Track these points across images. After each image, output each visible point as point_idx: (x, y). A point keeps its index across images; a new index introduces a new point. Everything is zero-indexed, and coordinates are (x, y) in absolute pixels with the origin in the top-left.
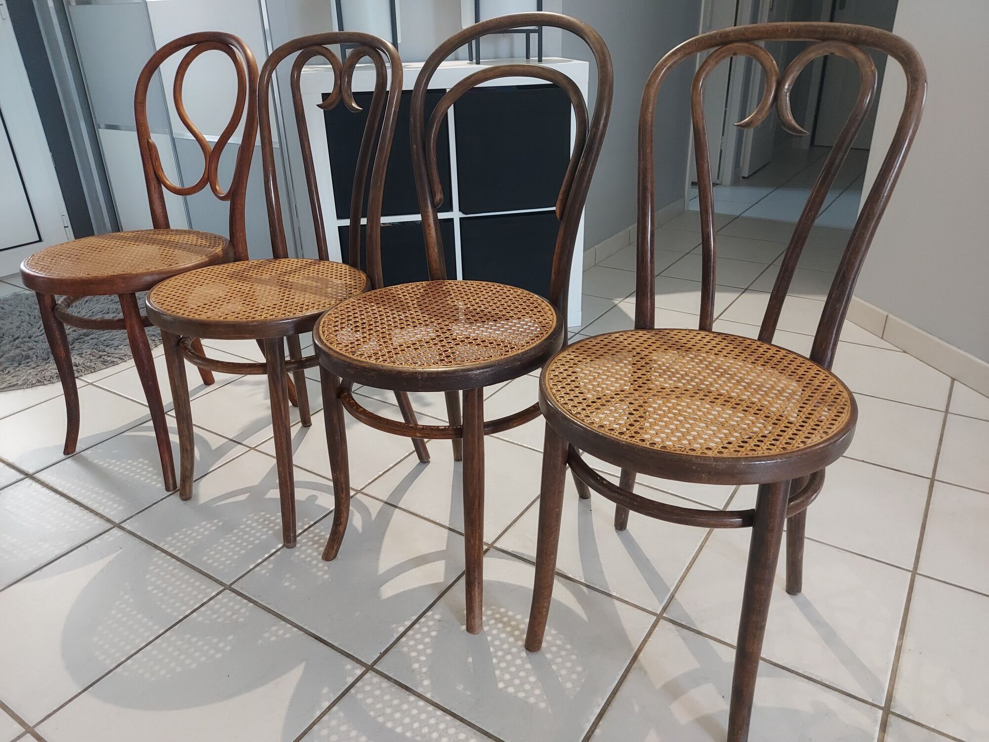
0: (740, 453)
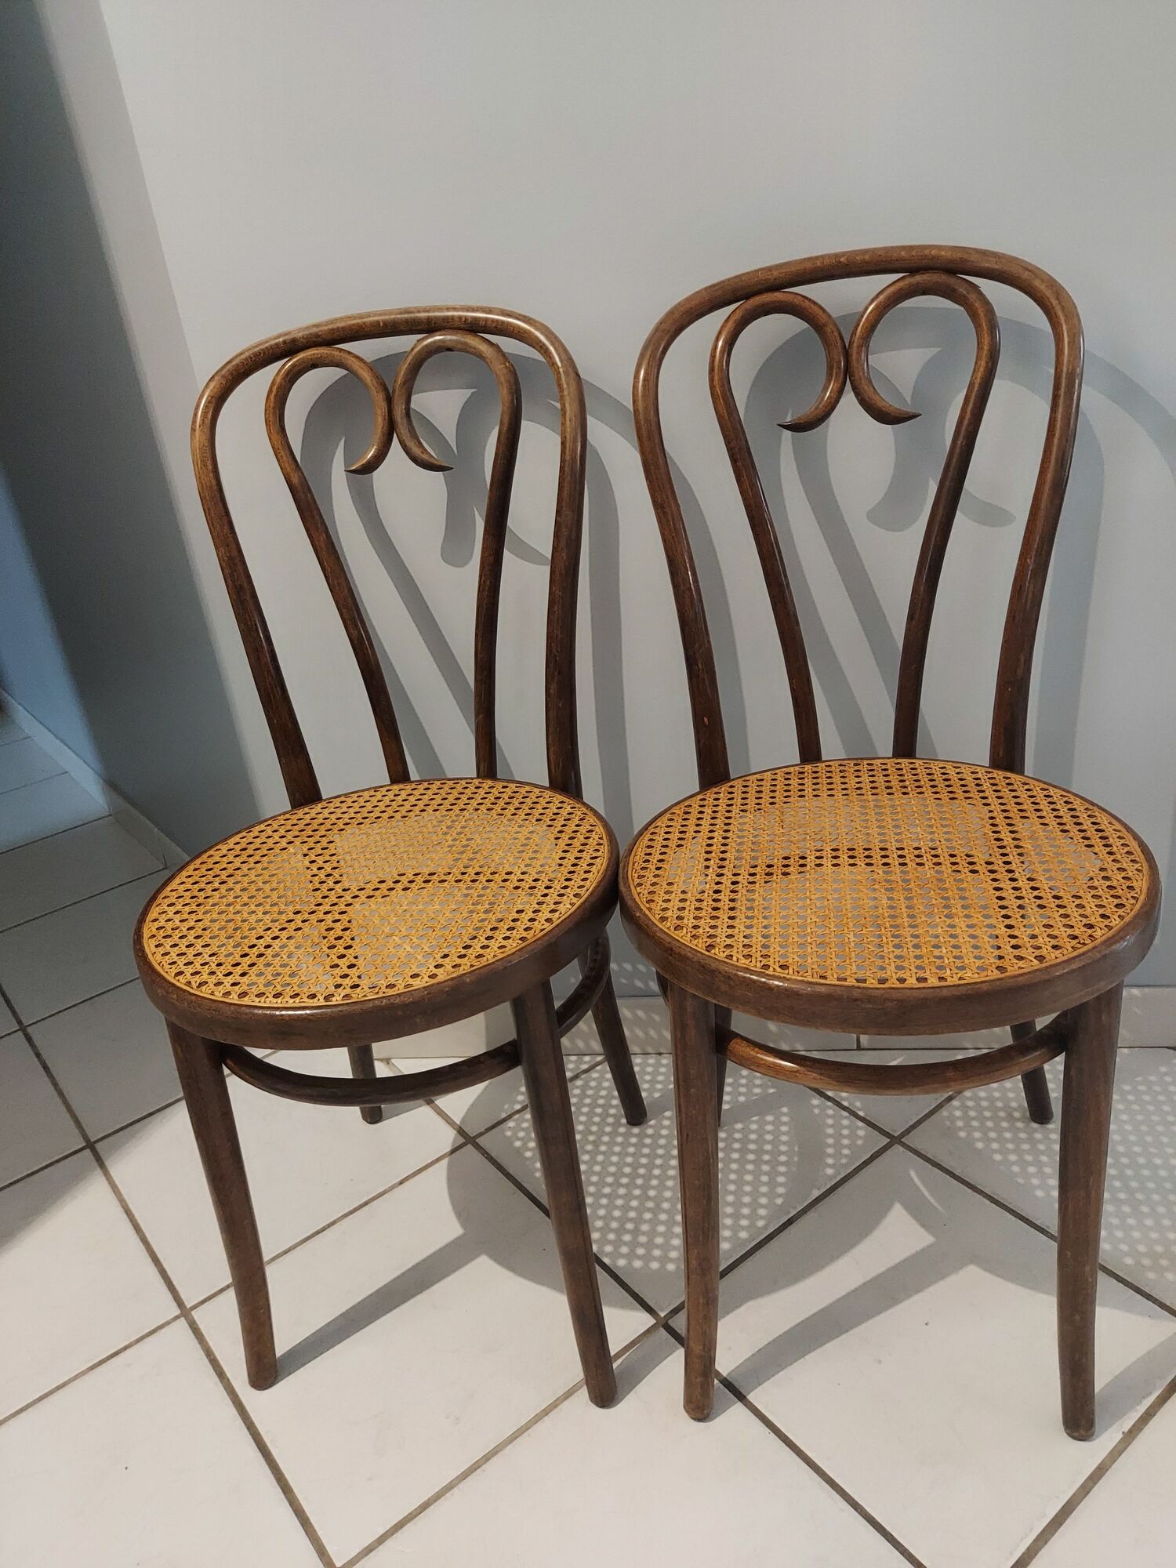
0: (462, 968)
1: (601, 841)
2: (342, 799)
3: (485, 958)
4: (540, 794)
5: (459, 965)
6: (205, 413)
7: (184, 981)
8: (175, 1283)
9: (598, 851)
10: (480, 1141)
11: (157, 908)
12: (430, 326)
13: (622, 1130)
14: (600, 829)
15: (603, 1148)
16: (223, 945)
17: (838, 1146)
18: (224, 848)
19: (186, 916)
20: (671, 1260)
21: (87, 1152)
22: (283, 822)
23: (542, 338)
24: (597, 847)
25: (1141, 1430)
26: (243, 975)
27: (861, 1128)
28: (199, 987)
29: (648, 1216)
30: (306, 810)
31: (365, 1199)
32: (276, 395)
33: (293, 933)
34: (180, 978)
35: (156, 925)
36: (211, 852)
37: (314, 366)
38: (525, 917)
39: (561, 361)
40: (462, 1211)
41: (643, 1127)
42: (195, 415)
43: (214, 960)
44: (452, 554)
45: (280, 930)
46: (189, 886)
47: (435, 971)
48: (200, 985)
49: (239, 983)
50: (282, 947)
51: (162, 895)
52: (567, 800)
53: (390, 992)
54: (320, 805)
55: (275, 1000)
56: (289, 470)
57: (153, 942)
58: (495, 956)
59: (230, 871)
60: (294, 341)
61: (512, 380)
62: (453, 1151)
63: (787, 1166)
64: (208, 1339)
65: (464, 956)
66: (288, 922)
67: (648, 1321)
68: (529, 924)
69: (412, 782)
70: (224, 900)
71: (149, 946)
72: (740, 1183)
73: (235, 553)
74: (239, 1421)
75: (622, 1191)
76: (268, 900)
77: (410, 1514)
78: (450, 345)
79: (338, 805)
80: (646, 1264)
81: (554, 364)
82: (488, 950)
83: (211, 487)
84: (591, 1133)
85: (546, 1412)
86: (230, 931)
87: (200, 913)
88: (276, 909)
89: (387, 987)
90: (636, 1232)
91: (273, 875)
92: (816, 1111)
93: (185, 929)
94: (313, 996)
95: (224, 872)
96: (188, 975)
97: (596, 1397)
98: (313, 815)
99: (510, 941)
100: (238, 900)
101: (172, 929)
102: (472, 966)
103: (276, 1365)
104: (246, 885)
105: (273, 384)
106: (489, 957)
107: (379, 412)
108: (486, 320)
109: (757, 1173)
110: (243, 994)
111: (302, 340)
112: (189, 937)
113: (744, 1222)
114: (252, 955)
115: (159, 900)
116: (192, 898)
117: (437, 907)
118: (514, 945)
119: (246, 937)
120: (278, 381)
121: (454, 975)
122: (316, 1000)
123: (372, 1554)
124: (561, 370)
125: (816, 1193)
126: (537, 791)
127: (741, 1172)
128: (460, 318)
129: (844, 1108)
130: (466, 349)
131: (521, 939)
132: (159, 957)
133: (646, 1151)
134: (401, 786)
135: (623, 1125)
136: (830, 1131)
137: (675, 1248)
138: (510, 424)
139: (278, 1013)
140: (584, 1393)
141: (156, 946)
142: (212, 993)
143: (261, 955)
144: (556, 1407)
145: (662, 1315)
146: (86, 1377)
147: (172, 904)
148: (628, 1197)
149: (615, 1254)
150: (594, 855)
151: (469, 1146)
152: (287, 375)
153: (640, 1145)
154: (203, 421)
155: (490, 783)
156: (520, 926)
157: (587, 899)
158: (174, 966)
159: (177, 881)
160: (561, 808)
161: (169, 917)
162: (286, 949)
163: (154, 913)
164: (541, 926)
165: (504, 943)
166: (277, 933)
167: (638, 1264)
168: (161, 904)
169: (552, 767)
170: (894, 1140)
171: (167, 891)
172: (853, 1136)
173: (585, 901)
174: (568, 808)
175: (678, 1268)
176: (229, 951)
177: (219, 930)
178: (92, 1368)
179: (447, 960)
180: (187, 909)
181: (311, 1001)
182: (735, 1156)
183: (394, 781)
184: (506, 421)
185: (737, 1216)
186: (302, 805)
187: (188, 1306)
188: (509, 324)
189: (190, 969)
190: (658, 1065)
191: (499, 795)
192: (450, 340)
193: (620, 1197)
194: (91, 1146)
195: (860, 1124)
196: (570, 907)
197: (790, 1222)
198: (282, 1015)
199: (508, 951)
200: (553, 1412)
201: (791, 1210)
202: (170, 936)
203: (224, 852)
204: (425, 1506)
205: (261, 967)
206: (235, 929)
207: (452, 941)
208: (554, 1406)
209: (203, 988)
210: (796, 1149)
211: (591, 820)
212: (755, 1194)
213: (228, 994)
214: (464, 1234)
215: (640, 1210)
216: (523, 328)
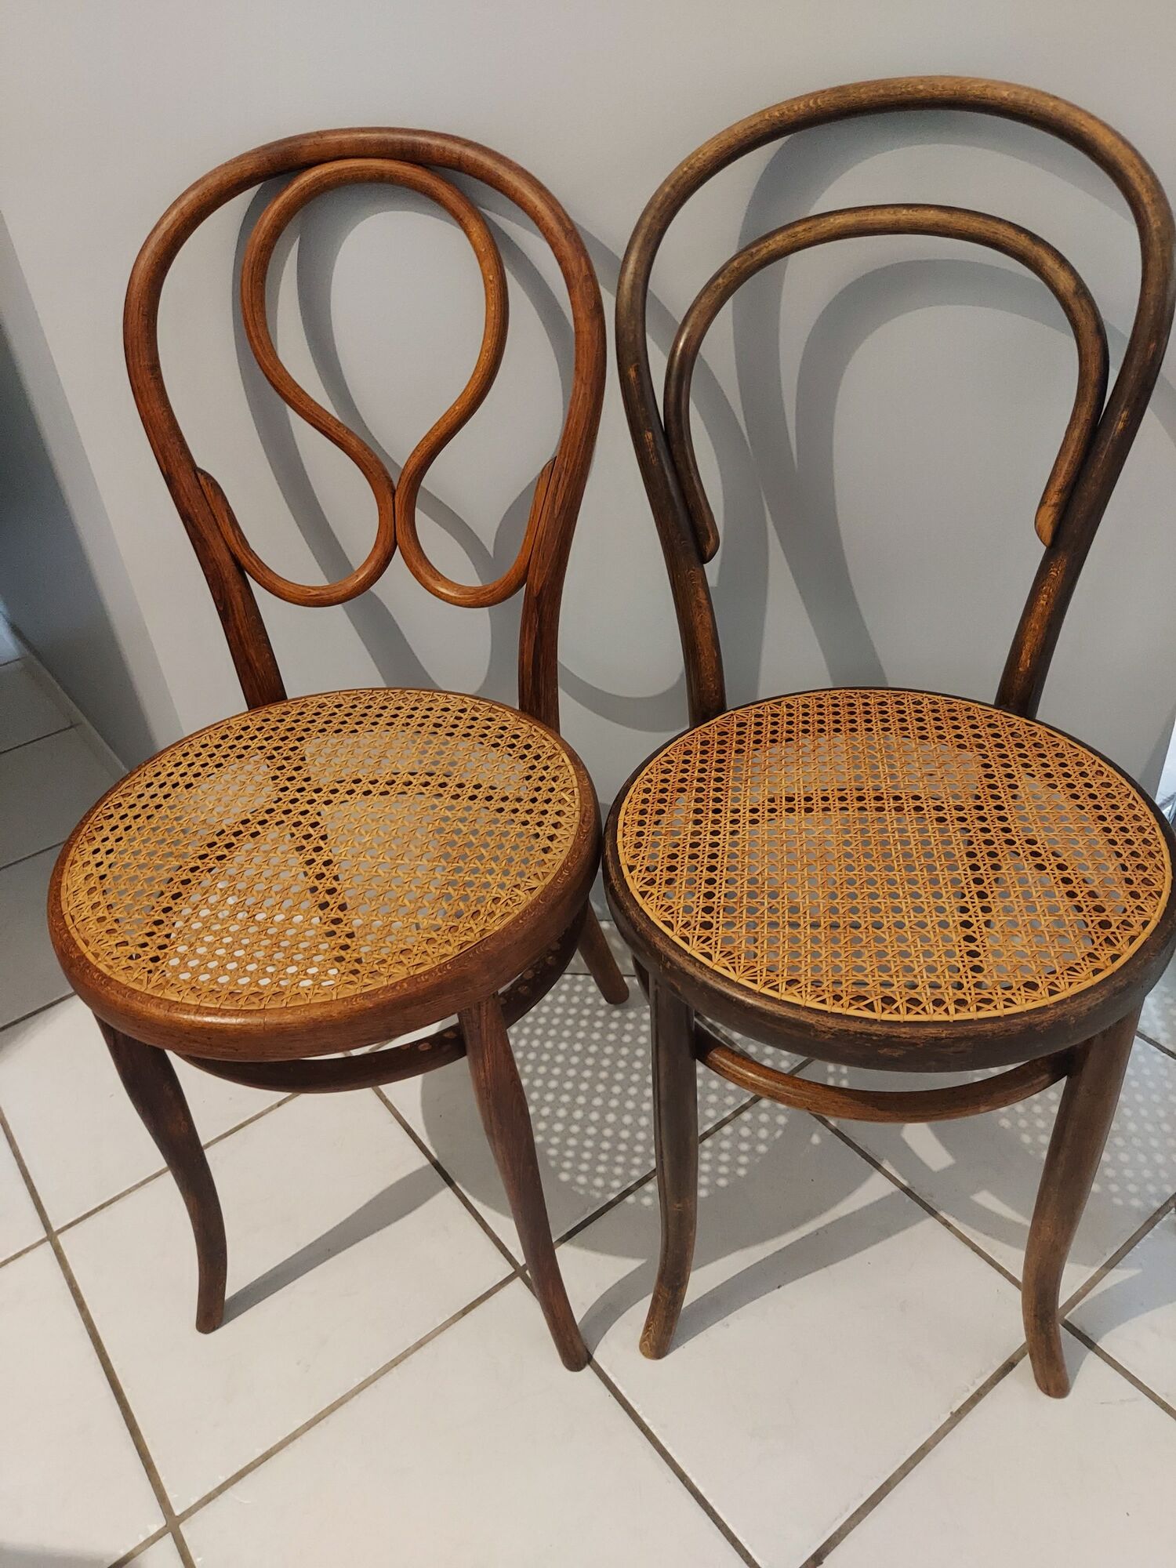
8: (43, 1203)
31: (242, 1121)
77: (252, 1463)
85: (395, 1363)
123: (210, 1504)
187: (55, 1230)
204: (266, 1457)
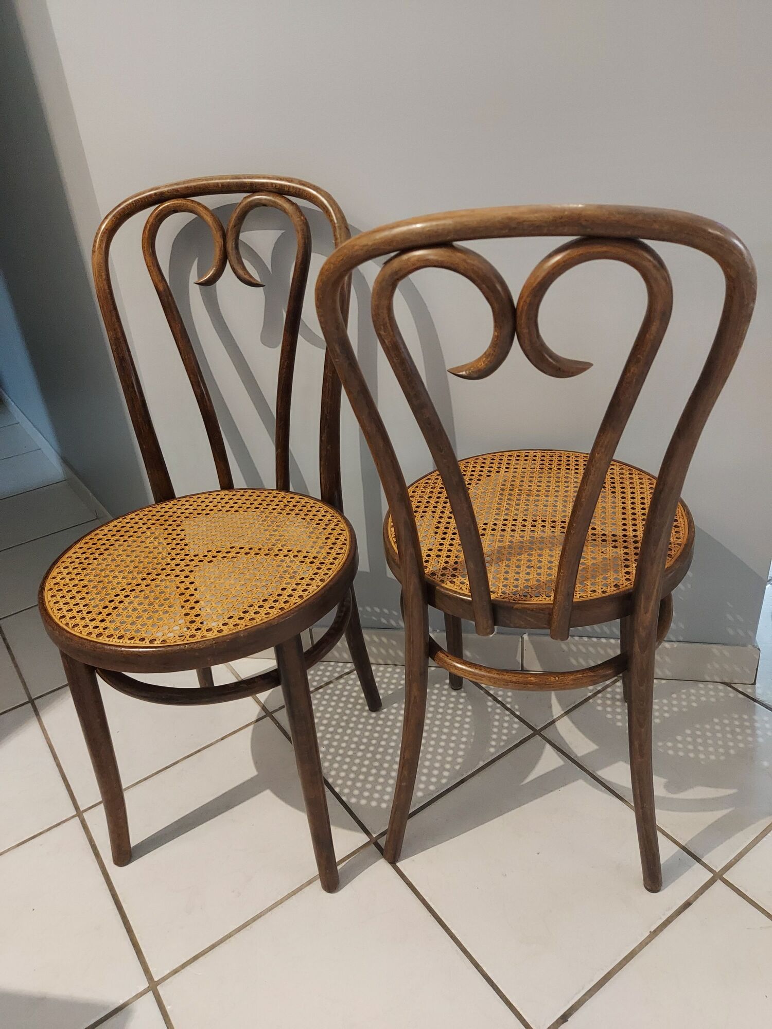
1: (346, 542)
2: (187, 499)
3: (255, 621)
4: (313, 505)
5: (238, 625)
6: (101, 240)
7: (64, 622)
8: (75, 794)
9: (342, 549)
10: (275, 715)
11: (57, 570)
12: (254, 189)
13: (365, 714)
14: (346, 533)
15: (351, 725)
16: (93, 599)
17: (500, 733)
18: (106, 529)
19: (73, 576)
20: (385, 801)
21: (30, 705)
22: (147, 513)
23: (325, 202)
24: (342, 546)
25: (662, 930)
26: (102, 621)
27: (516, 723)
28: (73, 627)
29: (374, 771)
30: (163, 505)
31: (199, 748)
32: (149, 230)
33: (138, 593)
34: (63, 620)
35: (55, 581)
36: (97, 532)
37: (175, 211)
38: (286, 593)
39: (337, 219)
40: (258, 761)
41: (378, 713)
42: (95, 241)
43: (86, 609)
44: (266, 340)
45: (131, 591)
46: (79, 555)
47: (222, 627)
48: (75, 626)
49: (98, 627)
50: (130, 603)
51: (61, 560)
52: (330, 510)
53: (192, 640)
54: (172, 502)
55: (119, 641)
56: (157, 280)
57: (50, 593)
58: (262, 620)
59: (107, 546)
60: (162, 193)
61: (305, 229)
62: (257, 721)
63: (466, 744)
64: (91, 831)
65: (242, 618)
66: (137, 585)
67: (364, 839)
68: (288, 599)
69: (234, 489)
70: (100, 566)
71: (47, 595)
72: (435, 753)
73: (120, 335)
74: (105, 886)
75: (360, 754)
76: (127, 569)
77: (203, 951)
78: (263, 202)
79: (184, 503)
80: (369, 802)
81: (332, 220)
82: (258, 615)
83: (104, 290)
84: (346, 715)
85: (294, 893)
86: (100, 589)
87: (83, 575)
88: (131, 575)
89: (190, 637)
90: (365, 781)
91: (133, 551)
92: (490, 710)
93: (71, 586)
94: (143, 640)
95: (103, 546)
96: (68, 618)
97: (325, 886)
98: (167, 509)
99: (274, 610)
100: (108, 567)
101: (64, 585)
102: (246, 626)
103: (130, 852)
104: (115, 557)
105: (147, 222)
106: (258, 620)
107: (217, 244)
108: (289, 187)
109: (446, 748)
110: (99, 635)
111: (167, 193)
112: (73, 591)
113: (434, 780)
114: (111, 607)
115: (59, 563)
116: (80, 563)
117: (232, 582)
118: (276, 613)
119: (109, 594)
120: (151, 220)
121: (234, 631)
122: (144, 642)
123: (177, 974)
124: (337, 225)
125: (481, 764)
126: (312, 502)
127: (436, 747)
128: (272, 184)
129: (508, 709)
130: (275, 205)
131: (280, 609)
132: (52, 603)
133: (378, 729)
134: (226, 492)
135: (366, 711)
136: (496, 723)
137: (388, 793)
138: (303, 258)
139: (119, 649)
140: (318, 883)
141: (52, 596)
142: (81, 633)
143: (115, 608)
144: (301, 890)
145: (374, 836)
146: (15, 850)
147: (67, 567)
148: (363, 758)
149: (351, 795)
150: (339, 552)
151: (268, 718)
152: (157, 216)
153: (375, 725)
154: (100, 245)
155: (283, 494)
156: (282, 599)
157: (328, 583)
158: (60, 612)
159: (73, 550)
160: (325, 516)
161: (63, 576)
162: (132, 605)
163: (54, 573)
164: (295, 600)
165: (269, 611)
166: (128, 593)
167: (363, 802)
168: (61, 566)
169: (323, 487)
170: (536, 732)
171: (64, 558)
172: (510, 728)
173: (327, 585)
174: (329, 517)
175: (388, 806)
176: (96, 602)
177: (93, 588)
178: (18, 845)
179: (231, 620)
180: (75, 571)
181: (141, 643)
182: (434, 736)
183: (223, 488)
184: (300, 256)
185: (429, 775)
186: (162, 501)
187: (81, 810)
188: (304, 191)
189: (70, 615)
190: (394, 672)
191: (287, 504)
192: (265, 199)
193: (358, 758)
194: (32, 701)
195: (516, 720)
196: (316, 588)
197: (462, 781)
198: (122, 651)
199: (271, 617)
200: (299, 893)
201: (464, 773)
202: (62, 590)
203: (106, 532)
204: (213, 947)
205: (114, 616)
206: (103, 588)
207: (236, 607)
208: (300, 889)
209: (76, 629)
210: (473, 734)
211: (342, 526)
212: (443, 762)
213: (90, 633)
214: (257, 775)
215: (369, 767)
216: (313, 194)
